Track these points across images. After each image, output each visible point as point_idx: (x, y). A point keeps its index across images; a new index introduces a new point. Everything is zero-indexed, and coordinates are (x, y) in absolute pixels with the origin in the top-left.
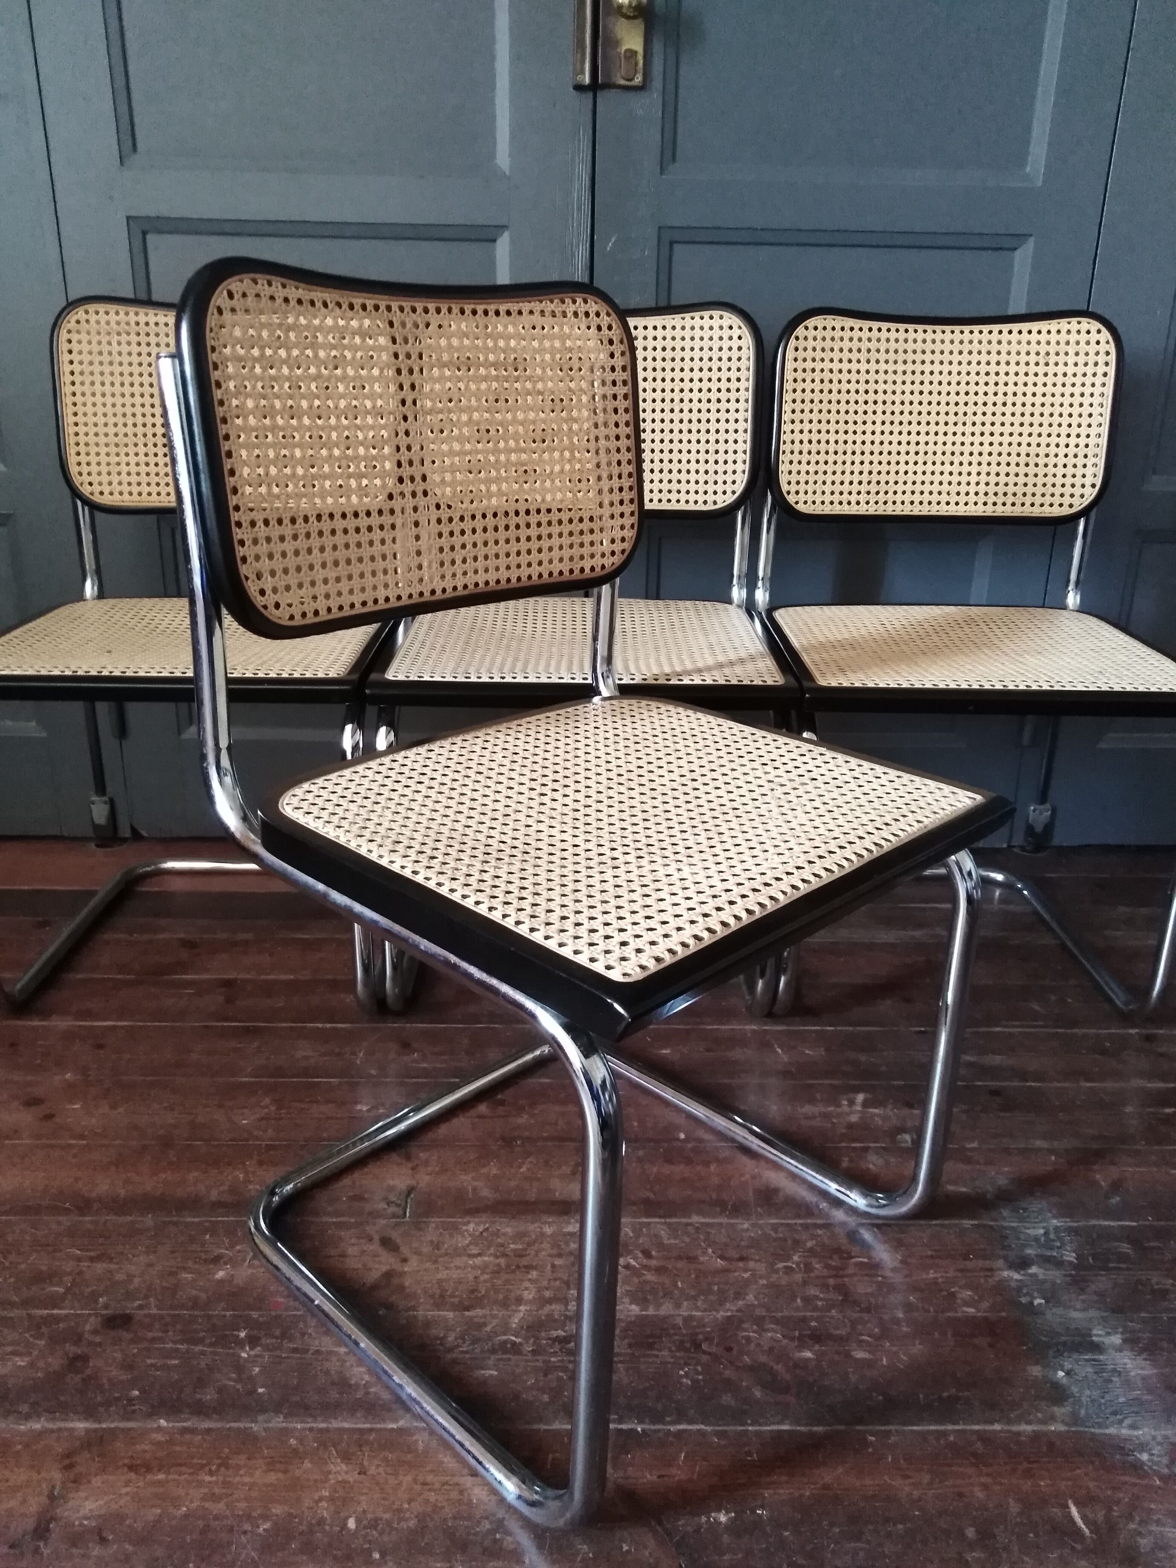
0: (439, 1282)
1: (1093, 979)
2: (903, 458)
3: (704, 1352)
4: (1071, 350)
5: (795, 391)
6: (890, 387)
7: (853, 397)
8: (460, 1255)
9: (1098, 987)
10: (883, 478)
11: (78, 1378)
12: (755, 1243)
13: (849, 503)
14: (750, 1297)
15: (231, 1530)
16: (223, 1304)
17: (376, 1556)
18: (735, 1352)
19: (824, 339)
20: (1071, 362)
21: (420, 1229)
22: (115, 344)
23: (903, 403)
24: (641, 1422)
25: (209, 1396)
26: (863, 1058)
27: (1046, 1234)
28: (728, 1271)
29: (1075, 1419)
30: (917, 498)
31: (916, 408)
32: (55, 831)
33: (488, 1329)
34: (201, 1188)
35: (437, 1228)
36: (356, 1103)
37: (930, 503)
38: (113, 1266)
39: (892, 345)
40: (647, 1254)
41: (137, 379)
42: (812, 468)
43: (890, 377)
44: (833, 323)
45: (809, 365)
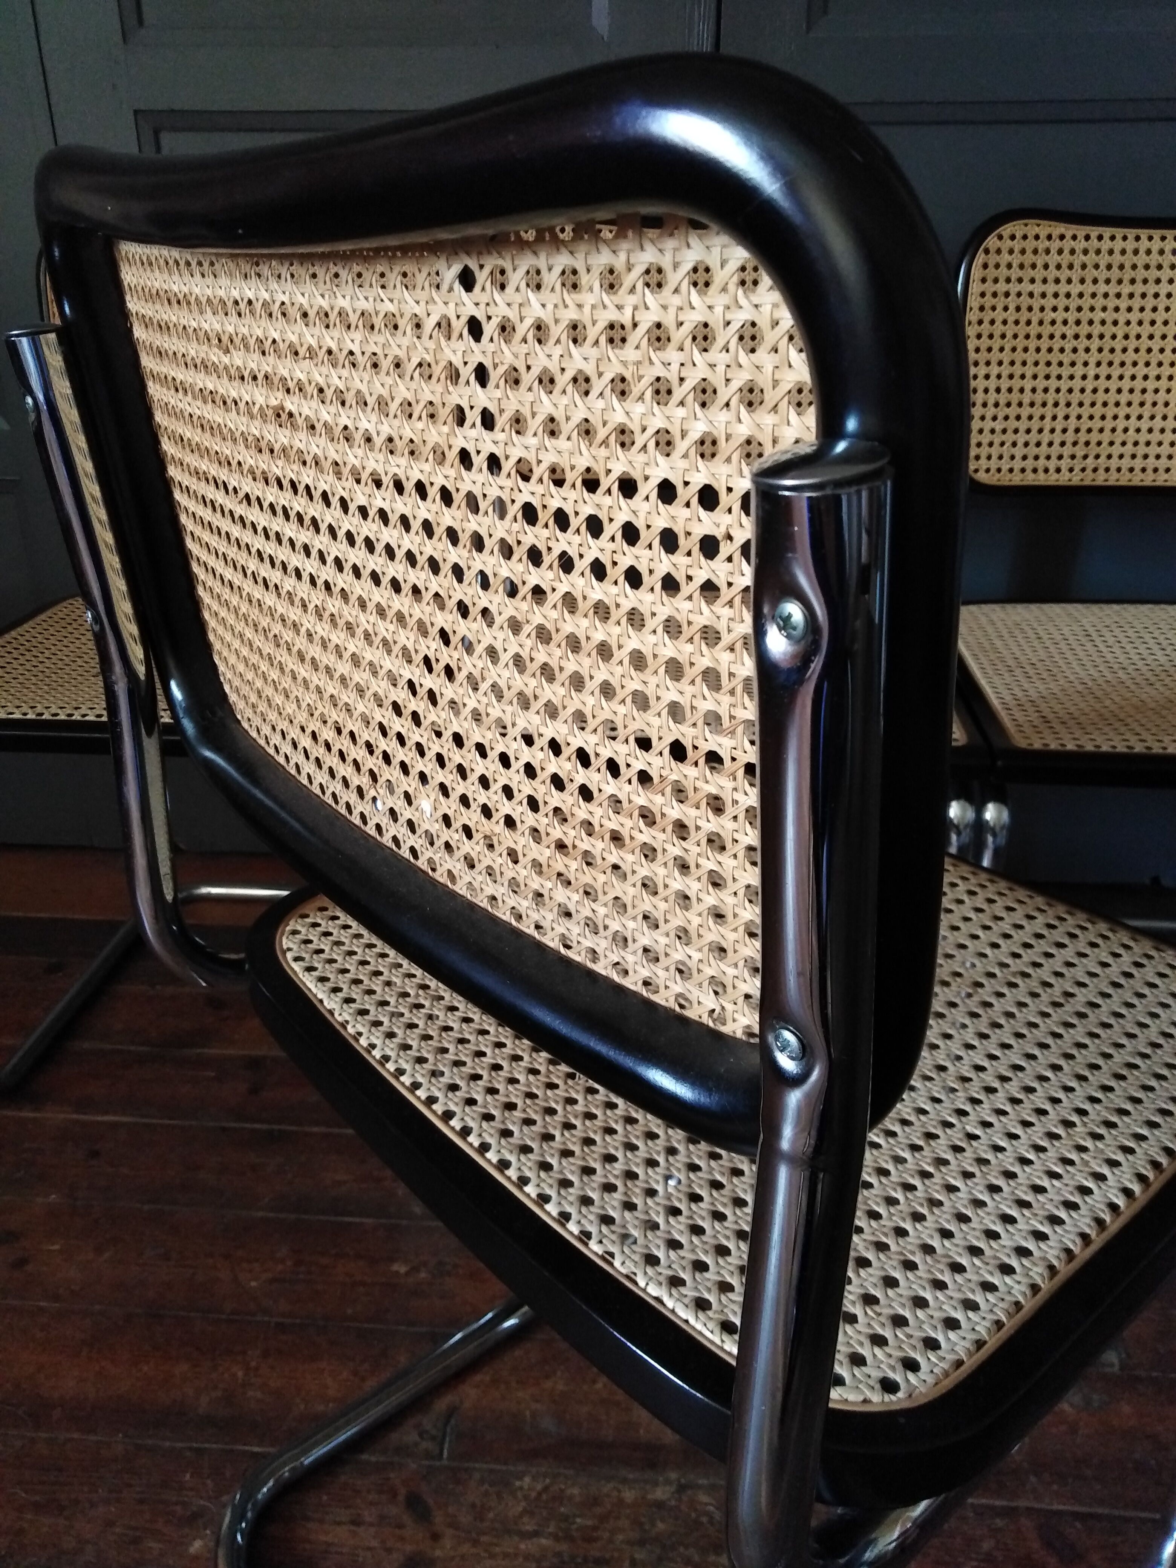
2: (1122, 411)
5: (980, 322)
6: (1109, 316)
7: (1059, 329)
8: (509, 1534)
10: (1094, 437)
13: (1046, 471)
19: (1023, 252)
21: (459, 1482)
23: (1126, 337)
30: (1138, 463)
31: (1145, 343)
35: (481, 1481)
37: (1156, 470)
38: (62, 1523)
39: (1117, 258)
42: (998, 426)
43: (1111, 303)
44: (1037, 230)
45: (1002, 287)
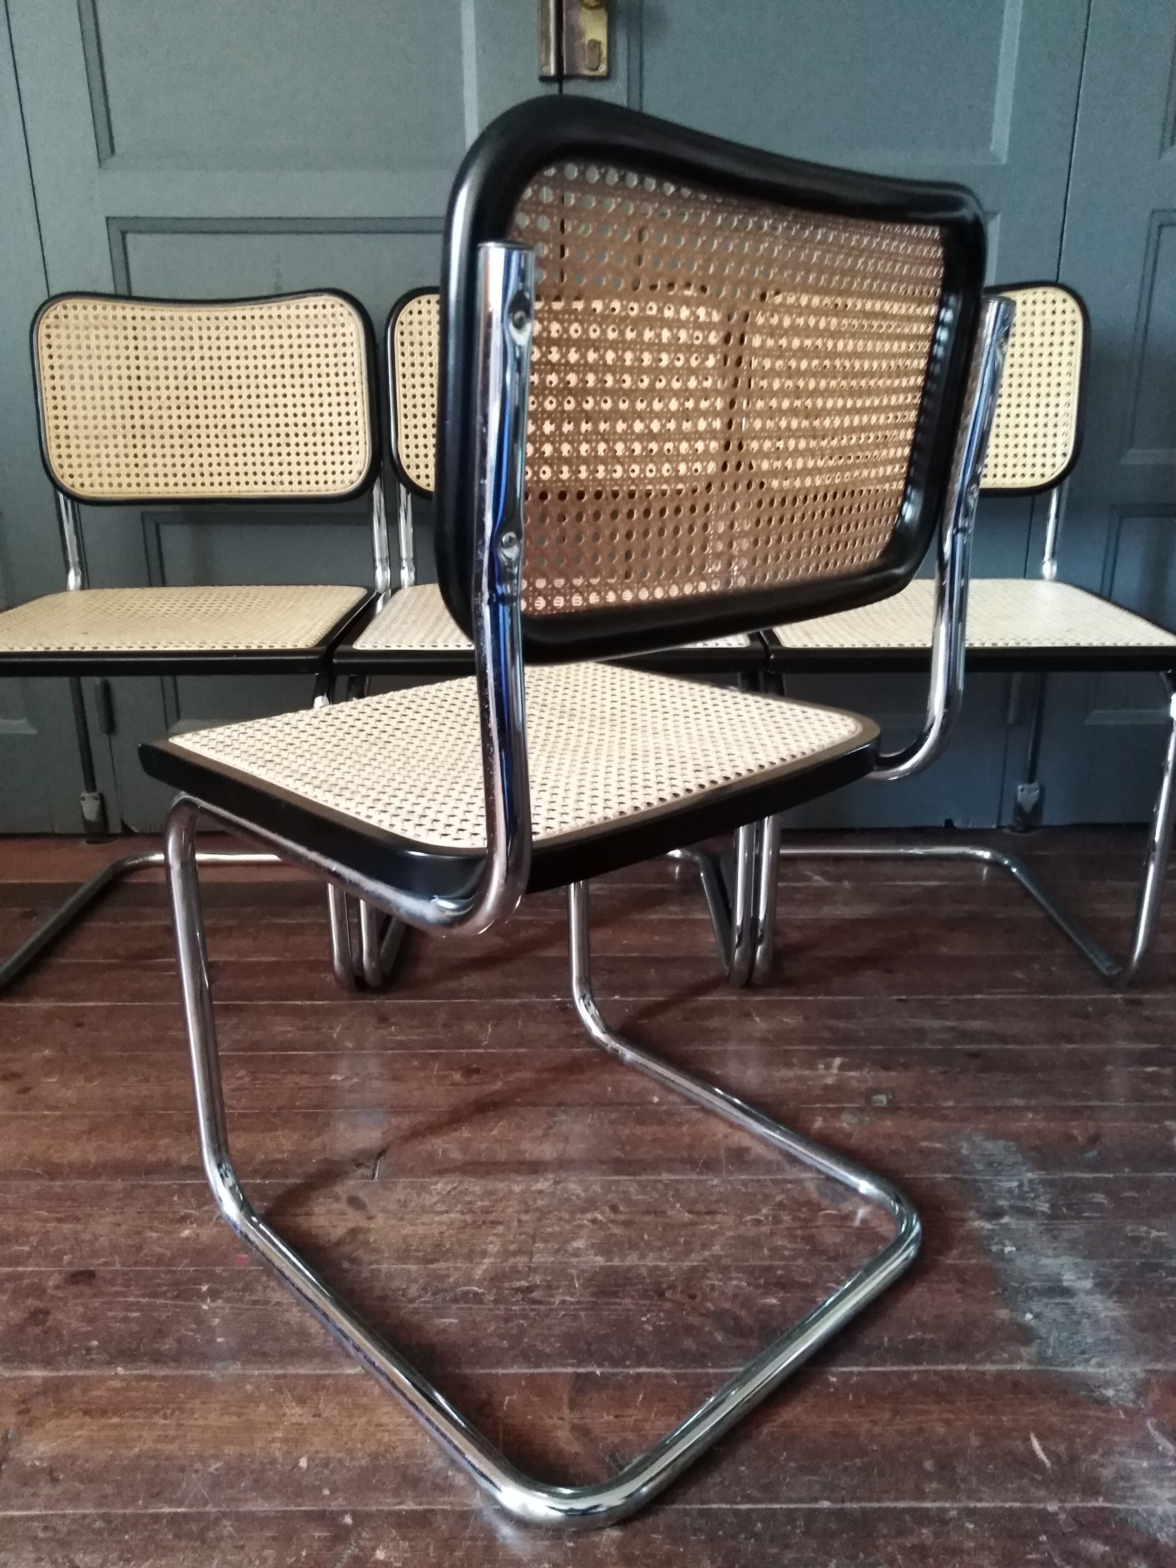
0: (405, 1238)
1: (1078, 948)
3: (668, 1300)
4: (1038, 320)
8: (427, 1212)
9: (1082, 956)
11: (38, 1330)
12: (723, 1199)
14: (717, 1248)
15: (182, 1469)
16: (186, 1261)
17: (326, 1492)
18: (698, 1299)
20: (1037, 332)
21: (387, 1189)
22: (93, 337)
24: (600, 1365)
25: (167, 1345)
26: (842, 1025)
27: (1020, 1186)
28: (693, 1224)
29: (1042, 1358)
32: (47, 829)
33: (451, 1280)
34: (173, 1154)
35: (405, 1188)
36: (331, 1073)
38: (79, 1227)
40: (614, 1209)
41: (115, 373)
